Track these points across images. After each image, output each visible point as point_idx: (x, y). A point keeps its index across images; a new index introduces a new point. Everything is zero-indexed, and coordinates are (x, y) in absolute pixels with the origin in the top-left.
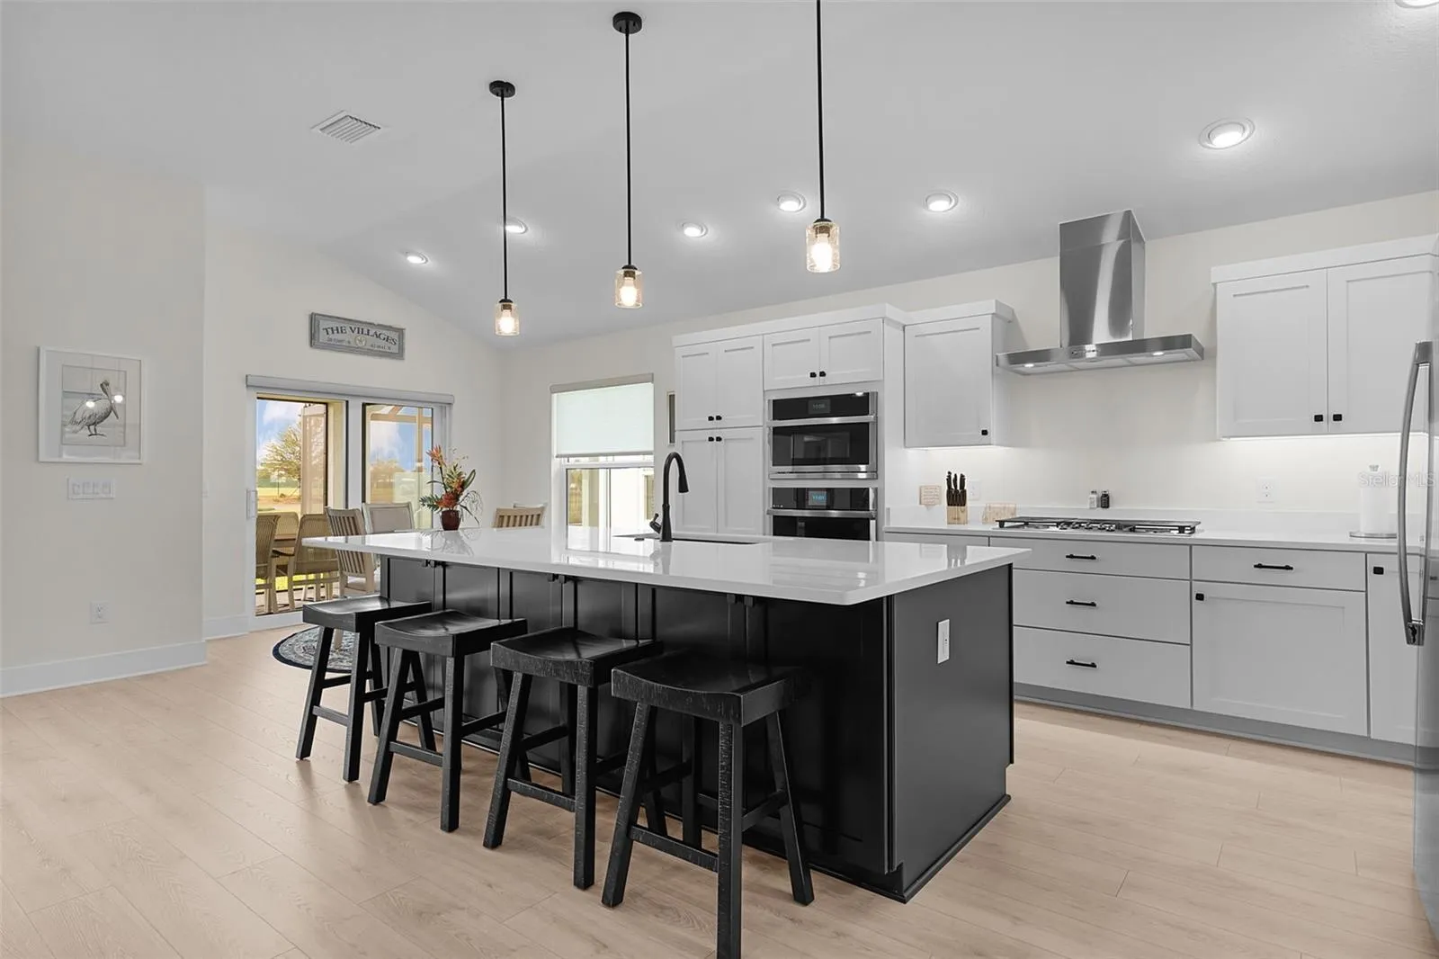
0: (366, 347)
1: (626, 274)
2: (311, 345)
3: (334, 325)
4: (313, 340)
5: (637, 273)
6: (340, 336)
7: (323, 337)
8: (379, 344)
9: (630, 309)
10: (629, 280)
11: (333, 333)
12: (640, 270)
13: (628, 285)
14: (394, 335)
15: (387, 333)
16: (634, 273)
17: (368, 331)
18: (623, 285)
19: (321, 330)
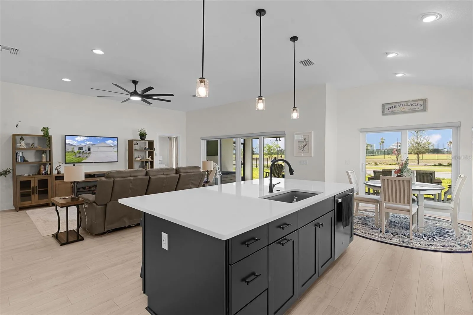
0: (406, 110)
1: (259, 99)
2: (383, 115)
3: (391, 106)
4: (383, 113)
5: (263, 98)
6: (394, 109)
7: (387, 111)
8: (412, 108)
9: (262, 111)
10: (261, 101)
11: (391, 109)
12: (264, 97)
13: (261, 103)
14: (421, 103)
15: (417, 103)
16: (262, 98)
17: (407, 104)
18: (258, 103)
19: (386, 108)
